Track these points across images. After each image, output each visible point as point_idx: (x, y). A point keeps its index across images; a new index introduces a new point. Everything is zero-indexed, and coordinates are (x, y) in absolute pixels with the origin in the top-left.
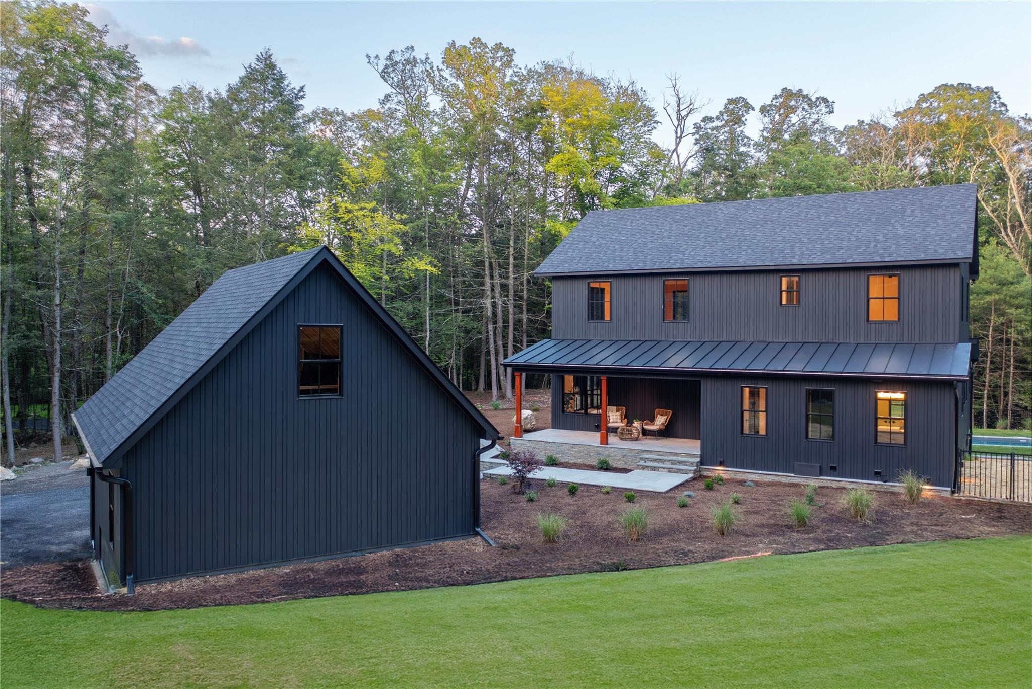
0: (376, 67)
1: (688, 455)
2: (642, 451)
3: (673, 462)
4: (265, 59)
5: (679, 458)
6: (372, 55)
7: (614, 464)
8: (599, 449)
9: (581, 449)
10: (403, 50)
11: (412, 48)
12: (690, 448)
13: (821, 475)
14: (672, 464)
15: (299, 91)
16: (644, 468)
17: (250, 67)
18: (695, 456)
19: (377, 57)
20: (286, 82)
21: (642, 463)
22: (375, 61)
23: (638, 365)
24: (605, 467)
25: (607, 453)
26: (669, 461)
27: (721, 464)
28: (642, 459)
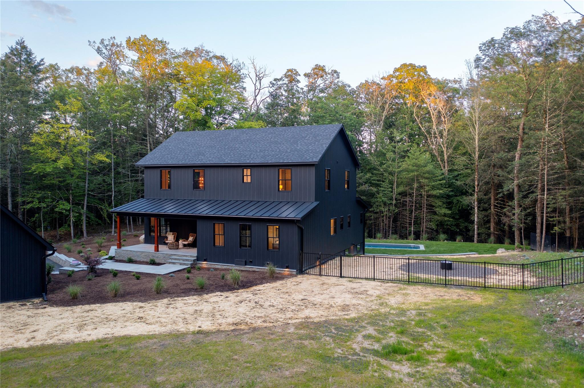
0: (94, 48)
1: (191, 256)
2: (172, 255)
3: (184, 260)
4: (21, 43)
5: (187, 258)
6: (92, 41)
7: (157, 261)
8: (153, 254)
9: (145, 254)
10: (110, 39)
11: (114, 38)
12: (193, 252)
13: (246, 265)
14: (183, 261)
15: (41, 61)
16: (170, 263)
17: (12, 47)
18: (194, 257)
19: (94, 42)
20: (33, 56)
21: (170, 261)
22: (93, 44)
23: (182, 213)
24: (153, 263)
25: (157, 256)
26: (182, 259)
27: (205, 260)
28: (170, 259)
